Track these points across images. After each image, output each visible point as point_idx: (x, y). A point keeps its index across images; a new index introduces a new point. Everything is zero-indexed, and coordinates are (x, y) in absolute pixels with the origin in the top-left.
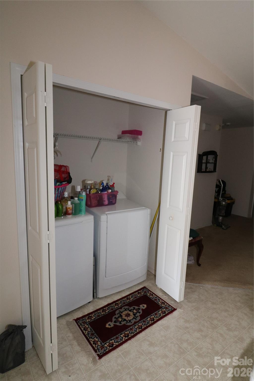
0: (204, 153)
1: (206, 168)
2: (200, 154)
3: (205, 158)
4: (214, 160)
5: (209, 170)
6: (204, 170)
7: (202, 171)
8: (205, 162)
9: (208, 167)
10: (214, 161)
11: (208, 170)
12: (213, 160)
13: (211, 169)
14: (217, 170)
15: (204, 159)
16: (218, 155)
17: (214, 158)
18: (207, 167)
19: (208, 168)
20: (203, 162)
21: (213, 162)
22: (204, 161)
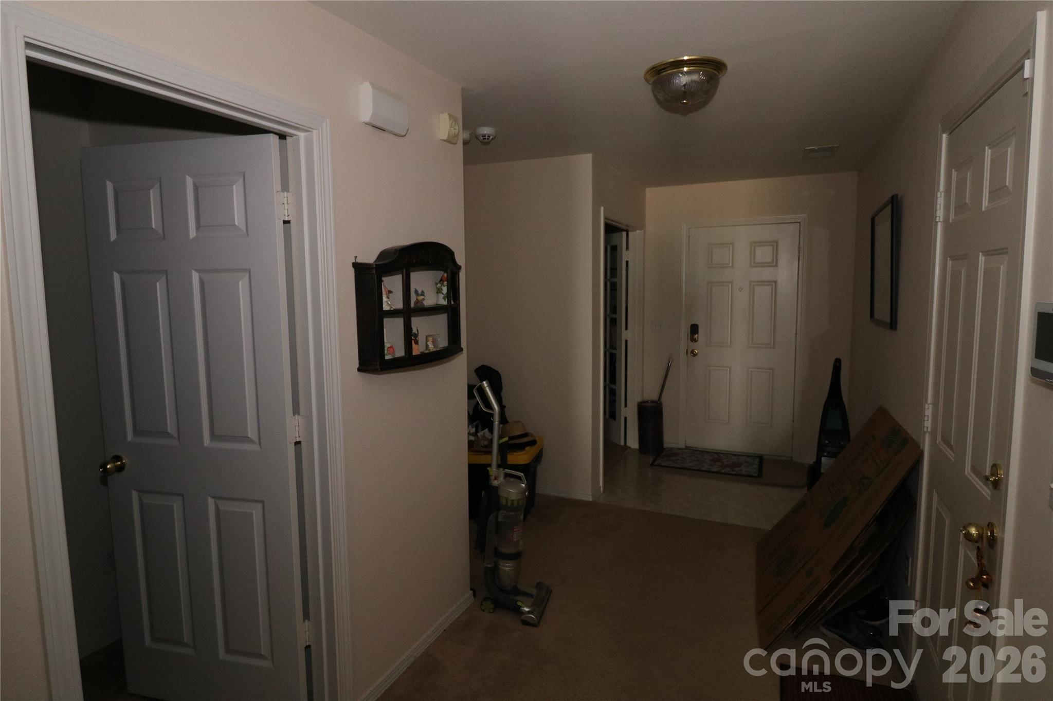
0: (383, 255)
1: (409, 337)
2: (359, 260)
3: (392, 284)
4: (445, 290)
5: (427, 346)
6: (400, 352)
7: (387, 357)
8: (399, 305)
9: (416, 335)
10: (448, 296)
11: (417, 350)
12: (439, 291)
13: (434, 342)
14: (464, 344)
15: (390, 292)
16: (460, 267)
17: (442, 280)
18: (414, 331)
19: (421, 339)
20: (386, 307)
21: (444, 302)
22: (392, 300)
